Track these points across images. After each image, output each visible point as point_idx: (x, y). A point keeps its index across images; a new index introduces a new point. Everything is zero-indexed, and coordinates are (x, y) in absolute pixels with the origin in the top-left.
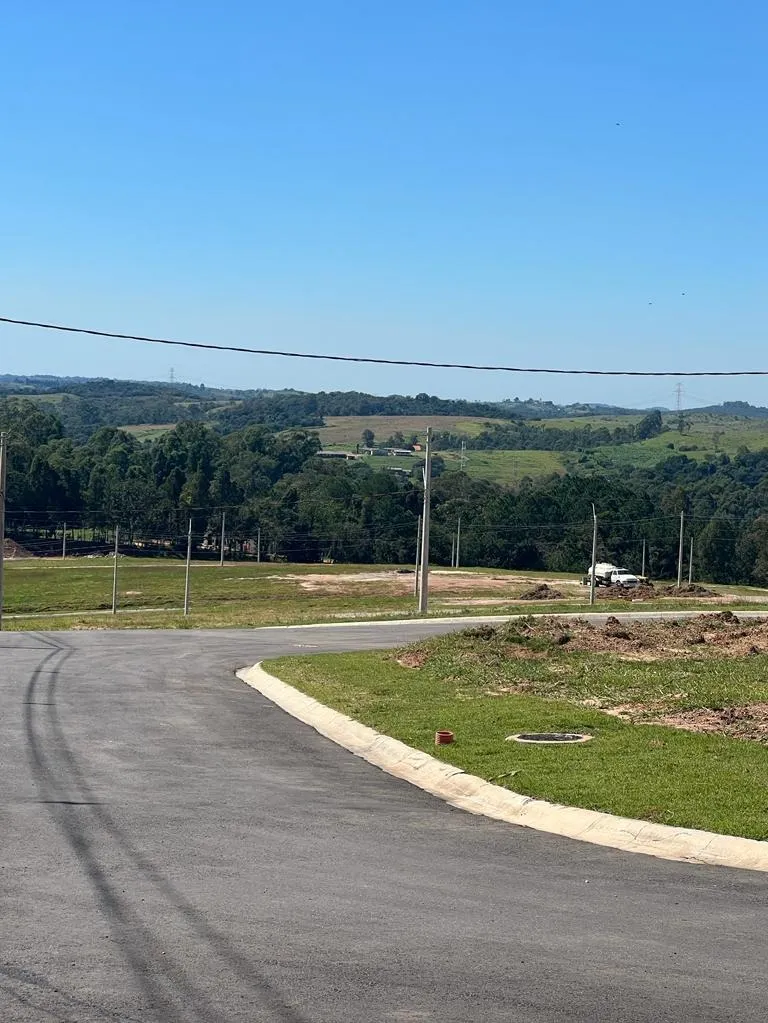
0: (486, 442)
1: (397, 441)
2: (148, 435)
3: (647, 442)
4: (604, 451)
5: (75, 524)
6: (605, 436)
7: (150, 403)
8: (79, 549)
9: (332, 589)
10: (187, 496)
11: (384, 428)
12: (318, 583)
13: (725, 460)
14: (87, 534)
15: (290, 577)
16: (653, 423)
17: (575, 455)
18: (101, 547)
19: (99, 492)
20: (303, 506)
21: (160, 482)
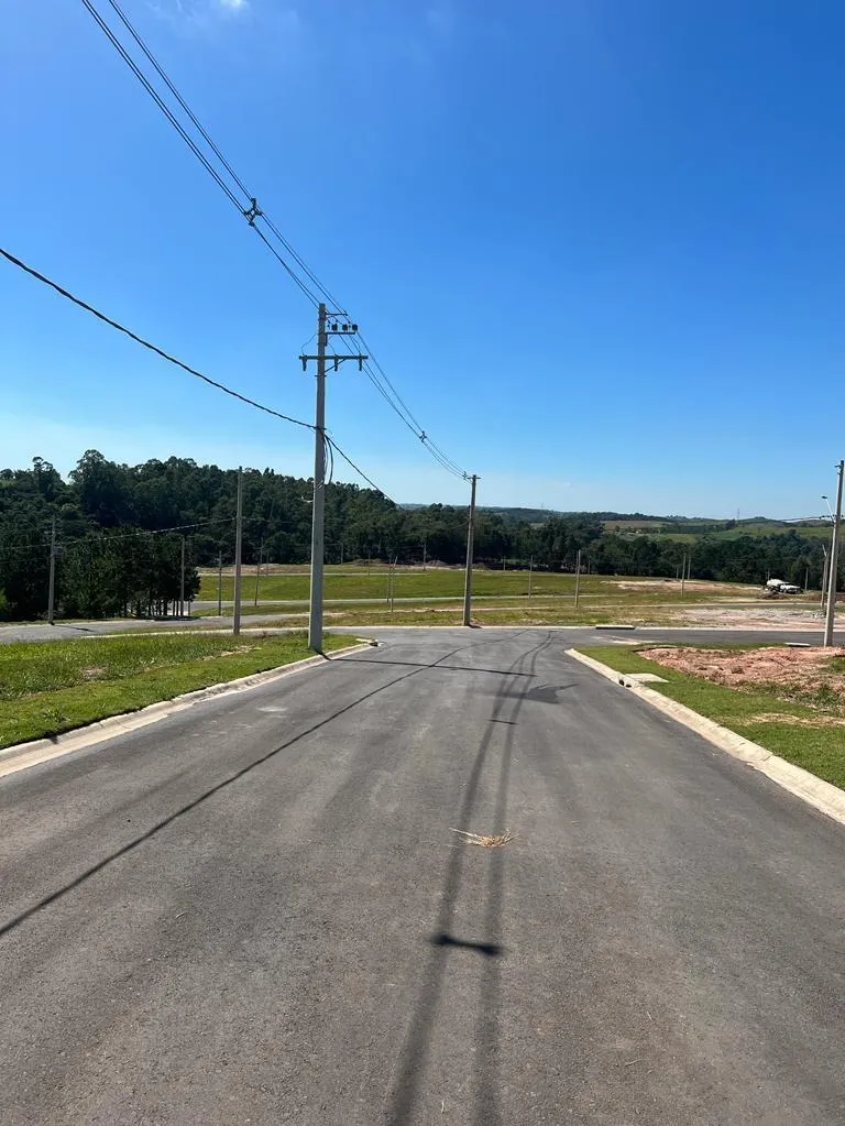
0: (663, 531)
1: (629, 530)
2: (536, 526)
3: (730, 531)
4: (714, 534)
5: (509, 558)
6: (711, 528)
7: (534, 516)
8: (510, 567)
9: (636, 589)
10: (556, 546)
11: (623, 525)
12: (627, 586)
13: (765, 538)
14: (513, 561)
15: (612, 582)
16: (731, 524)
17: (701, 536)
18: (519, 567)
19: (519, 544)
20: (607, 551)
21: (543, 541)
